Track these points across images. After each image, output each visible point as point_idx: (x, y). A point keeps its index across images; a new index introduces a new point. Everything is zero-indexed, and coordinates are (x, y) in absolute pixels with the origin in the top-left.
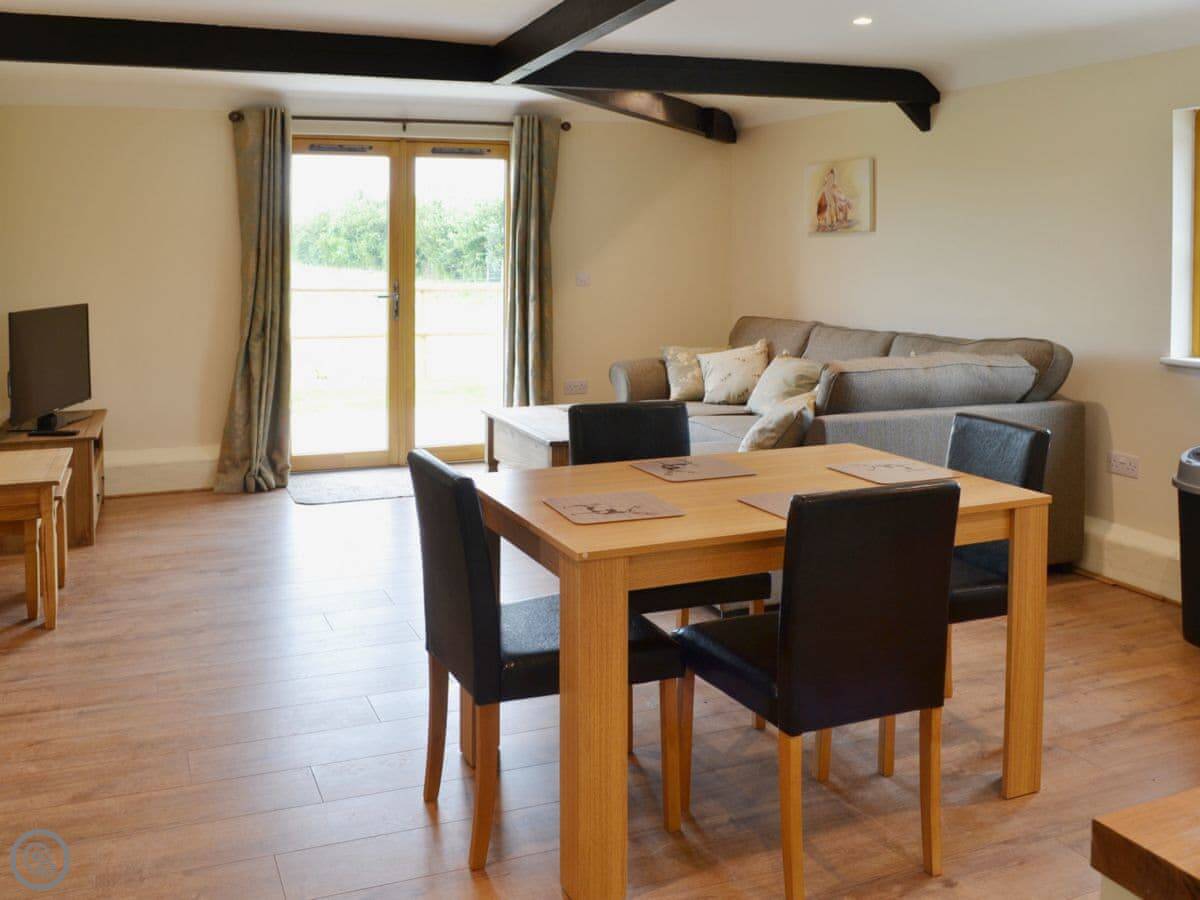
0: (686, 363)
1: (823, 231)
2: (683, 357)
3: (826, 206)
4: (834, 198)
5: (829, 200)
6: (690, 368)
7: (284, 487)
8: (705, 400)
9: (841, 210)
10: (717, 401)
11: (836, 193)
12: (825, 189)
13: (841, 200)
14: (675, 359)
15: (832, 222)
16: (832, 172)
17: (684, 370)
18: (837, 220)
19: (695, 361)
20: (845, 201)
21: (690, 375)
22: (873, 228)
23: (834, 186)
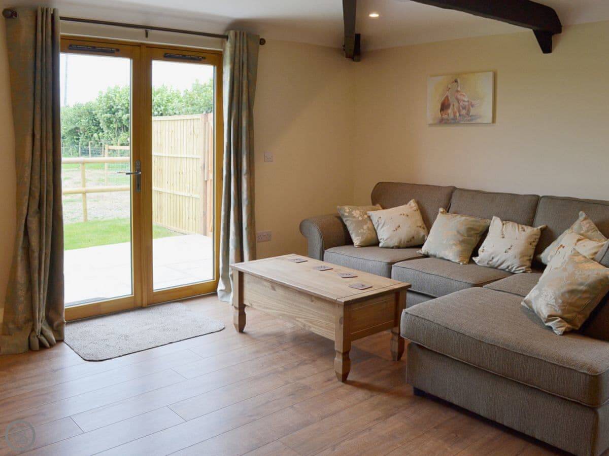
0: (360, 218)
1: (446, 123)
2: (356, 213)
3: (449, 105)
4: (458, 100)
5: (452, 100)
6: (363, 222)
7: (62, 341)
8: (380, 245)
9: (464, 108)
10: (391, 246)
11: (459, 97)
12: (447, 93)
13: (464, 101)
14: (351, 215)
15: (455, 116)
16: (456, 81)
17: (360, 224)
18: (460, 115)
19: (366, 216)
20: (468, 101)
21: (365, 227)
22: (494, 121)
23: (458, 91)
